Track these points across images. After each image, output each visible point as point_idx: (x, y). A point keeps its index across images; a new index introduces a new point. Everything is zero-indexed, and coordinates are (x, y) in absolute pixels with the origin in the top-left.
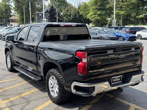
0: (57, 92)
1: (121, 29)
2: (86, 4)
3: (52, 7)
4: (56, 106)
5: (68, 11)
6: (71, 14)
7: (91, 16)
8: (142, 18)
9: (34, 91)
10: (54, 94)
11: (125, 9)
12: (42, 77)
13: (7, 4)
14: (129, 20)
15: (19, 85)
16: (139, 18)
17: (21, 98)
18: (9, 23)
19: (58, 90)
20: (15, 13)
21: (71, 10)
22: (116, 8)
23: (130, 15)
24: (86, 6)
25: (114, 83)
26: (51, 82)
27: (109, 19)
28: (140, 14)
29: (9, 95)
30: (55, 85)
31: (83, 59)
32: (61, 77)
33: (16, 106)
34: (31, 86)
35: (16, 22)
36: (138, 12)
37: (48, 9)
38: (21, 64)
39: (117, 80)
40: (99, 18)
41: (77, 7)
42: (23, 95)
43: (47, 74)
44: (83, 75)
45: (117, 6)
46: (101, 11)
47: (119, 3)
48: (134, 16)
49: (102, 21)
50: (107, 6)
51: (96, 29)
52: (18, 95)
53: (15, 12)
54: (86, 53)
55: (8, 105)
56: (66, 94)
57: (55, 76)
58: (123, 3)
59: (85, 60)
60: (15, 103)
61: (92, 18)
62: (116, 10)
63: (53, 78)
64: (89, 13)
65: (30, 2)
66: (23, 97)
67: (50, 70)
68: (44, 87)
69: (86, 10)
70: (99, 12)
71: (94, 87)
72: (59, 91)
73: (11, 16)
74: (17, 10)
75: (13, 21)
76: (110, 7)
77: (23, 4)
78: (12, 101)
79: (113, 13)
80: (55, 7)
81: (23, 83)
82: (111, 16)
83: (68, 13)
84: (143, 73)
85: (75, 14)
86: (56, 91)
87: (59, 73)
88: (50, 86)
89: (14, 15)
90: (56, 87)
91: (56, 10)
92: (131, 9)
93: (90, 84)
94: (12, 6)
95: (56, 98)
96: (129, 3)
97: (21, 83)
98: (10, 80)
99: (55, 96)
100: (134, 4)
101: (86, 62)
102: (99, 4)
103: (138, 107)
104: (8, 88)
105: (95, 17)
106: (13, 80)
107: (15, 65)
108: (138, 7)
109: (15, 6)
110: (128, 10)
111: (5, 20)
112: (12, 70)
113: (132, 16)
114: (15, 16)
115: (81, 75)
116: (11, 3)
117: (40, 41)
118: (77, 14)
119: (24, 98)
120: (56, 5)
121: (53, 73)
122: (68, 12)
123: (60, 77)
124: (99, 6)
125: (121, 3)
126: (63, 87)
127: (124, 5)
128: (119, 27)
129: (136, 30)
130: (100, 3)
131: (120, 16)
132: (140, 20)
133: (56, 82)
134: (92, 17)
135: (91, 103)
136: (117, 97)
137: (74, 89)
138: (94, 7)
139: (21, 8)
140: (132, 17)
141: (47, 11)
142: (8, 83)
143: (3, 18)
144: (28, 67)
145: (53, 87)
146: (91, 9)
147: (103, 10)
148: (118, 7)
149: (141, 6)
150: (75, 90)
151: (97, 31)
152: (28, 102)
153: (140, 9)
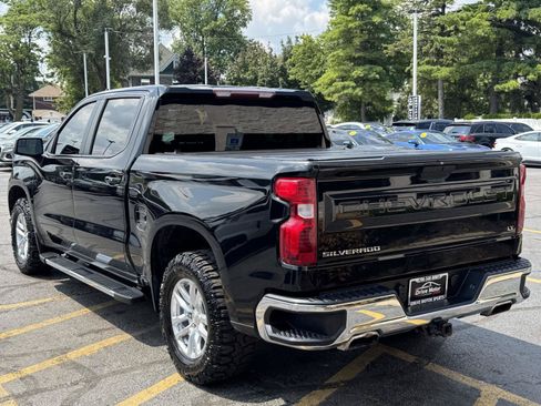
0: (202, 341)
1: (440, 128)
2: (311, 41)
3: (189, 53)
4: (197, 393)
5: (245, 67)
6: (256, 78)
7: (330, 84)
8: (516, 92)
9: (114, 340)
10: (193, 349)
11: (453, 60)
12: (145, 289)
13: (23, 40)
14: (466, 99)
15: (57, 319)
16: (503, 92)
17: (63, 365)
18: (30, 113)
19: (205, 334)
20: (53, 74)
21: (256, 63)
22: (421, 55)
23: (472, 79)
24: (310, 51)
25: (419, 302)
26: (178, 304)
27: (396, 97)
28: (507, 78)
29: (18, 356)
30: (196, 312)
31: (300, 206)
32: (218, 282)
33: (46, 394)
34: (106, 324)
35: (54, 109)
36: (499, 70)
37: (174, 58)
38: (67, 244)
39: (431, 290)
40: (359, 92)
41: (278, 52)
42: (72, 355)
43: (166, 275)
44: (300, 268)
45: (424, 49)
46: (367, 67)
47: (432, 37)
48: (485, 85)
49: (369, 104)
50: (386, 48)
51: (349, 128)
52: (53, 356)
53: (51, 71)
54: (313, 182)
55: (16, 392)
56: (236, 344)
57: (195, 276)
58: (446, 38)
59: (306, 211)
60: (42, 385)
61: (334, 93)
62: (419, 65)
63: (187, 288)
64: (322, 73)
65: (106, 34)
66: (74, 363)
67: (178, 258)
68: (153, 328)
69: (309, 64)
70: (358, 72)
71: (343, 314)
72: (211, 336)
73: (36, 86)
74: (62, 63)
75: (45, 104)
76: (398, 52)
77: (84, 43)
78: (31, 377)
79: (409, 75)
80: (201, 53)
81: (74, 315)
82: (401, 85)
83: (244, 73)
84: (527, 265)
85: (272, 77)
86: (197, 338)
87: (210, 268)
88: (176, 318)
89: (50, 80)
90: (198, 321)
91: (202, 64)
92: (473, 60)
93: (326, 301)
94: (40, 50)
95: (198, 362)
96: (466, 38)
97: (65, 312)
98: (25, 304)
99: (193, 356)
100: (485, 40)
101: (312, 216)
102: (357, 41)
103: (511, 397)
104: (15, 332)
105: (344, 88)
106: (36, 302)
107: (46, 249)
108: (500, 52)
109: (51, 49)
110: (463, 64)
111: (15, 101)
112: (36, 269)
113: (480, 84)
114: (51, 84)
115: (295, 268)
116: (38, 36)
117: (141, 152)
118: (281, 79)
119: (77, 366)
120: (203, 47)
121: (188, 267)
122: (246, 71)
123: (214, 281)
124: (357, 50)
125: (440, 38)
126: (227, 318)
127: (451, 44)
128: (433, 121)
129: (494, 134)
130: (361, 40)
131: (434, 85)
132: (507, 100)
133: (199, 299)
134: (332, 89)
135: (331, 381)
136: (430, 360)
137: (266, 322)
138: (341, 53)
139: (75, 56)
140: (479, 90)
141: (169, 69)
142: (17, 316)
143: (9, 92)
144: (93, 255)
145: (186, 323)
146: (329, 58)
147: (373, 62)
148: (426, 54)
149: (510, 50)
150: (269, 327)
151: (353, 133)
152: (92, 381)
153: (507, 61)
